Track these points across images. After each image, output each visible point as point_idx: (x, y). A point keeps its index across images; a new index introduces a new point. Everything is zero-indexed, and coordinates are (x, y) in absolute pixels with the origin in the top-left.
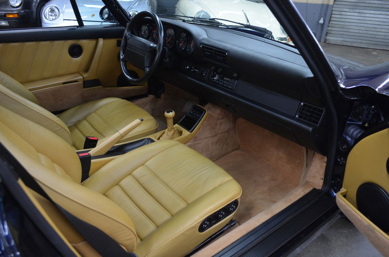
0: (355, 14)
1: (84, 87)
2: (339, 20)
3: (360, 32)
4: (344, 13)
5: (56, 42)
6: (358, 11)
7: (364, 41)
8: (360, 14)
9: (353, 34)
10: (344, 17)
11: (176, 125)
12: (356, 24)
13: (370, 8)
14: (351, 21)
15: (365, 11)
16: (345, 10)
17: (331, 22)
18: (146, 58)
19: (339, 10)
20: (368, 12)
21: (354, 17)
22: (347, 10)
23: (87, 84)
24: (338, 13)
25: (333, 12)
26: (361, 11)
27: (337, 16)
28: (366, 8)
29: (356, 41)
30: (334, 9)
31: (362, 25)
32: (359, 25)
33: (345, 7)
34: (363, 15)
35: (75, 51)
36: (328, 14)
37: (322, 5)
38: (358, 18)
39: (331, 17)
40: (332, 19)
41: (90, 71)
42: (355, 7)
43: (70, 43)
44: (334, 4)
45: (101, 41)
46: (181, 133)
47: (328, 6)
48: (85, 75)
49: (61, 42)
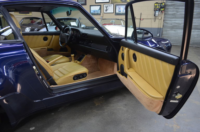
0: (173, 31)
1: (48, 51)
2: (166, 34)
3: (176, 39)
4: (168, 31)
5: (39, 36)
6: (174, 30)
7: (178, 43)
8: (175, 31)
9: (173, 40)
10: (168, 33)
11: (76, 61)
12: (174, 36)
13: (179, 29)
14: (171, 34)
15: (177, 30)
16: (168, 30)
17: (163, 35)
18: (66, 39)
19: (166, 30)
20: (178, 30)
21: (173, 33)
22: (169, 30)
23: (49, 50)
24: (165, 31)
25: (163, 31)
26: (175, 30)
27: (165, 33)
28: (177, 28)
29: (175, 43)
30: (163, 30)
31: (176, 36)
32: (175, 36)
33: (168, 28)
34: (176, 32)
35: (45, 39)
36: (161, 32)
37: (158, 28)
38: (174, 33)
39: (162, 33)
40: (163, 34)
41: (50, 45)
42: (172, 28)
43: (44, 36)
44: (163, 27)
45: (54, 36)
46: (77, 62)
47: (160, 28)
48: (48, 47)
49: (41, 36)
